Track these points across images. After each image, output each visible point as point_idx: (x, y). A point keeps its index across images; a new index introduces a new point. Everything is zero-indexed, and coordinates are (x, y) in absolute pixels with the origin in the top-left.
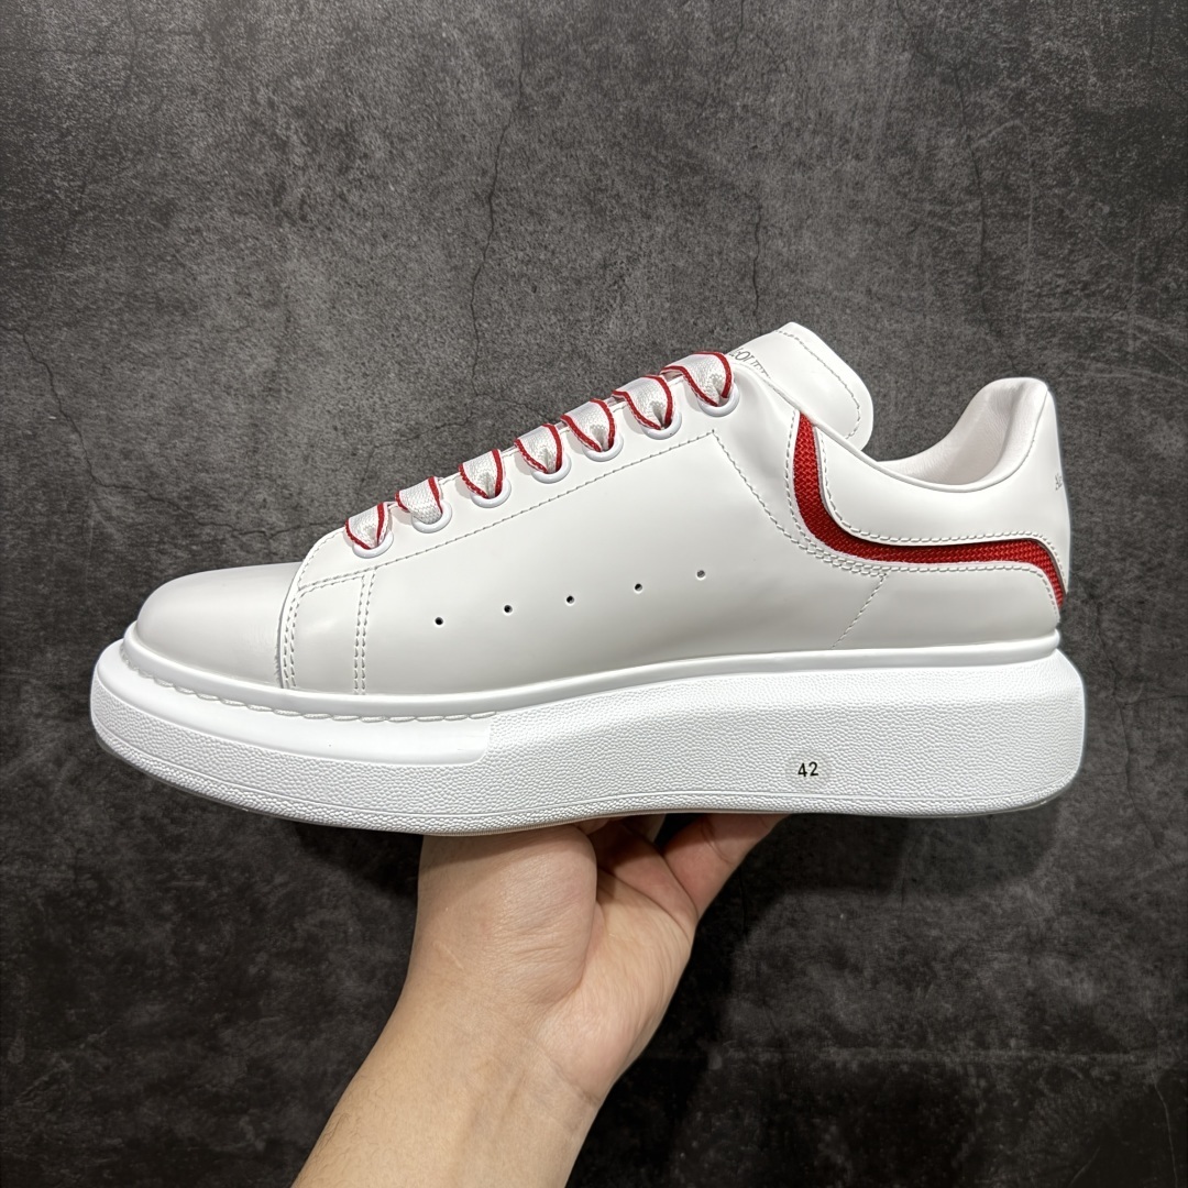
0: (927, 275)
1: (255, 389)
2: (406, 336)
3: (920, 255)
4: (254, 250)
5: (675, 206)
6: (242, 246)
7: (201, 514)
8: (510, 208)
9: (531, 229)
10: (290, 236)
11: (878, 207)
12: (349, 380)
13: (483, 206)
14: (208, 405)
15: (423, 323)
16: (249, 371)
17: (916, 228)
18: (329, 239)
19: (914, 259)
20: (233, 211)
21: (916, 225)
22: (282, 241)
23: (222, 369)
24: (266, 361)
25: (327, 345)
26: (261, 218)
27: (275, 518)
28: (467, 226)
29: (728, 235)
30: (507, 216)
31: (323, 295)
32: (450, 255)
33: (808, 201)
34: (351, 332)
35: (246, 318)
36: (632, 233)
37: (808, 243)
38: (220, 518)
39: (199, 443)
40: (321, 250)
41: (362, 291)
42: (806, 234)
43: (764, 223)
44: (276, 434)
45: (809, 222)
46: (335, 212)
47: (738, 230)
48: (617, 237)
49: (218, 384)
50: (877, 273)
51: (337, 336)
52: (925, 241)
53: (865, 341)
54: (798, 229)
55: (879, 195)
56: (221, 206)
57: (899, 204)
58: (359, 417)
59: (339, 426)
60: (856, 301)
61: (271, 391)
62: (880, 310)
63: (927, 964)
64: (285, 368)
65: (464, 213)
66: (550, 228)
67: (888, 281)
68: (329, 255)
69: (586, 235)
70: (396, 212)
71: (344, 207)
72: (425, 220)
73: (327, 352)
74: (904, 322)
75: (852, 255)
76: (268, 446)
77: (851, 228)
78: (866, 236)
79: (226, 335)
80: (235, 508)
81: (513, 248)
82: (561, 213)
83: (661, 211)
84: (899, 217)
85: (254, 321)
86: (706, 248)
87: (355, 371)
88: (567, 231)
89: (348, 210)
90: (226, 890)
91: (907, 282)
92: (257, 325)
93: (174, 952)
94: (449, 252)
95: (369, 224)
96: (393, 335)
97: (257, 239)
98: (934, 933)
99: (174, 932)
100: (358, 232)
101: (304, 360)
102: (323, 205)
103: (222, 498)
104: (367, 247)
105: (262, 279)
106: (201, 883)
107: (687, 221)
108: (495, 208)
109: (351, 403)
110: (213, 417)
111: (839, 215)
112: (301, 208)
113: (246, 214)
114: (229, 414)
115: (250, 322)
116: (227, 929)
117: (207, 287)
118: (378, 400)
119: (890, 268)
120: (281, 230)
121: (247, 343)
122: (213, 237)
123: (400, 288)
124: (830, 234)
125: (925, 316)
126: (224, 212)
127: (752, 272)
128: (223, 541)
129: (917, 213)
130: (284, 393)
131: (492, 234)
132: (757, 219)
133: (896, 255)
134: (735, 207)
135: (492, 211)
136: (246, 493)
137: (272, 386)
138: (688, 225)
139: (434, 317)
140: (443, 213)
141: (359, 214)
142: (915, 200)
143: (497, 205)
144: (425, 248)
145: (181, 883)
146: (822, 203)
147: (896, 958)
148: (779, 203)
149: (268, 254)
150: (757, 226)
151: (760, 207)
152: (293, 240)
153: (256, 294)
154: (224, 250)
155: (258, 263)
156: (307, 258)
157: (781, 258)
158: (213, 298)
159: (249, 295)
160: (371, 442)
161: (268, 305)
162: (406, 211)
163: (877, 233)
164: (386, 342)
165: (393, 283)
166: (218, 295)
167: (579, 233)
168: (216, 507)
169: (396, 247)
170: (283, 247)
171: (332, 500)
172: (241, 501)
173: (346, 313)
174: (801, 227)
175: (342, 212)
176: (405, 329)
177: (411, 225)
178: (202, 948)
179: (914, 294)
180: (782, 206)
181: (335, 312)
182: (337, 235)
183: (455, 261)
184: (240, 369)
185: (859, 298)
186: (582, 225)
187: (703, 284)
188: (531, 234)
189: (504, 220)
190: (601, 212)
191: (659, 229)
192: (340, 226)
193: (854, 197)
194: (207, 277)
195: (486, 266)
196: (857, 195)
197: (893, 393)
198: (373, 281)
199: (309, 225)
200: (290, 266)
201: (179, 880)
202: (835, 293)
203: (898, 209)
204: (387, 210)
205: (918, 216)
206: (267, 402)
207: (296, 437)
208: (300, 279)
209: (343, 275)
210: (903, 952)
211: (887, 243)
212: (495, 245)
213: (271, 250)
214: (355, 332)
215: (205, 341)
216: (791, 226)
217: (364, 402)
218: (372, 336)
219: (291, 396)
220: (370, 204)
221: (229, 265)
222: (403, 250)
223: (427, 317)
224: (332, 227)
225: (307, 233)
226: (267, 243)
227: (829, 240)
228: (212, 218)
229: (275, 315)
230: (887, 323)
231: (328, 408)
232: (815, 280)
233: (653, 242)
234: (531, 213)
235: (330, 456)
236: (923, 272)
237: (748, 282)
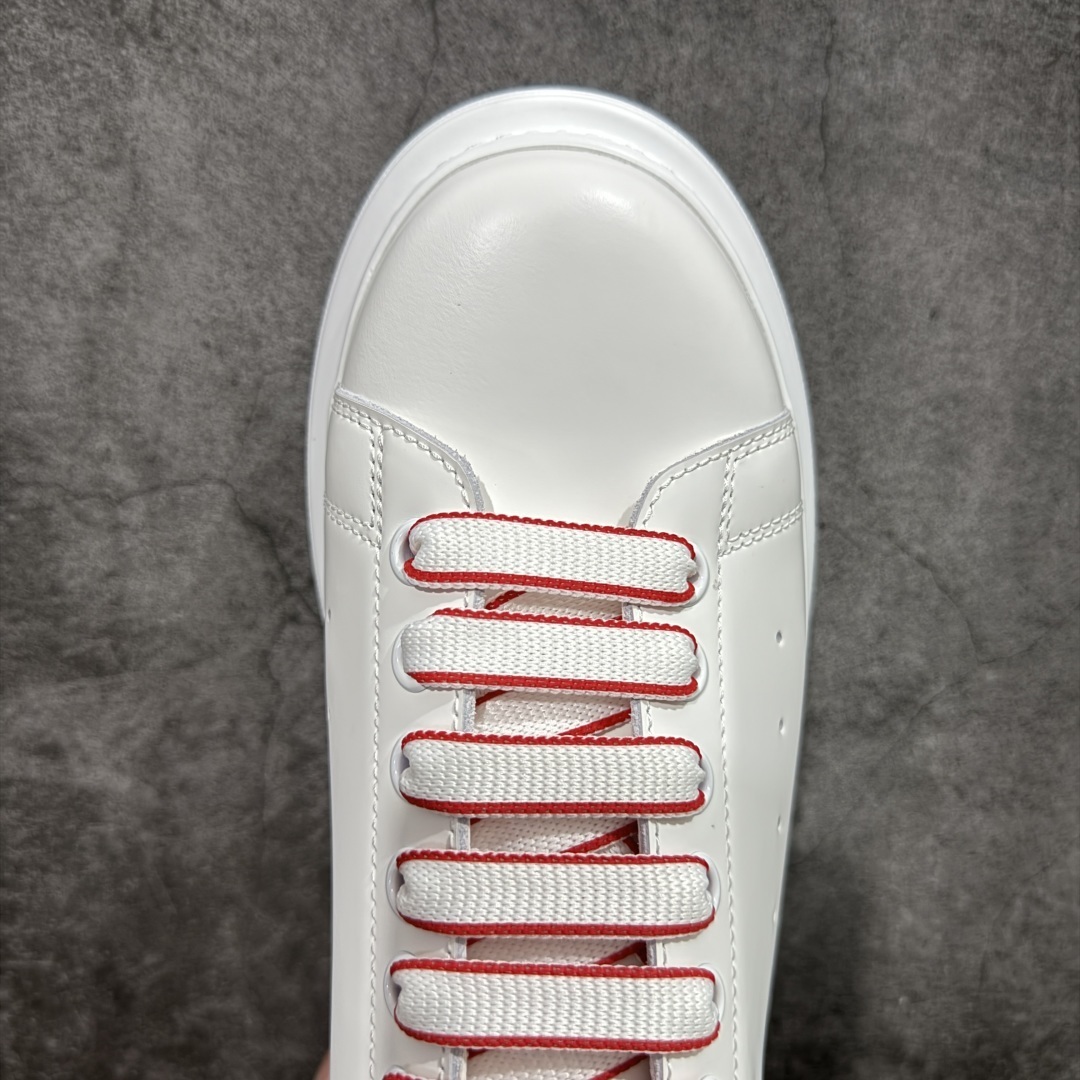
0: (1070, 128)
1: (90, 289)
2: (310, 209)
3: (1061, 98)
4: (84, 84)
5: (708, 17)
6: (66, 76)
7: (19, 470)
8: (463, 18)
9: (494, 47)
10: (137, 61)
11: (1005, 26)
12: (226, 275)
13: (424, 15)
14: (24, 314)
15: (334, 191)
16: (81, 262)
17: (1057, 58)
18: (195, 65)
19: (1051, 105)
20: (51, 24)
21: (1056, 53)
22: (125, 67)
23: (43, 261)
24: (104, 245)
25: (192, 222)
26: (93, 34)
27: (122, 475)
28: (399, 43)
29: (786, 61)
30: (459, 29)
31: (188, 150)
32: (373, 88)
33: (904, 15)
34: (226, 203)
35: (74, 185)
36: (645, 55)
37: (901, 76)
38: (45, 475)
39: (14, 368)
40: (184, 82)
41: (242, 141)
42: (900, 64)
43: (838, 46)
44: (121, 354)
45: (904, 46)
46: (202, 24)
47: (801, 54)
48: (621, 64)
49: (39, 282)
50: (999, 124)
51: (207, 210)
52: (1069, 78)
53: (979, 223)
54: (888, 55)
55: (1007, 7)
56: (33, 15)
57: (1035, 22)
58: (240, 328)
59: (212, 342)
60: (967, 164)
61: (112, 291)
62: (1000, 179)
63: (1007, 1054)
64: (133, 257)
65: (395, 24)
66: (522, 48)
67: (1013, 135)
68: (195, 89)
69: (577, 59)
70: (294, 24)
71: (216, 17)
72: (337, 35)
73: (194, 234)
74: (1033, 195)
75: (964, 96)
76: (111, 372)
77: (964, 56)
78: (985, 68)
79: (46, 210)
80: (65, 460)
81: (467, 78)
82: (539, 24)
83: (687, 24)
84: (1034, 40)
85: (86, 189)
86: (753, 81)
87: (235, 261)
88: (548, 51)
89: (223, 22)
90: (80, 971)
91: (1040, 138)
92: (91, 195)
93: (16, 1048)
94: (373, 84)
95: (253, 42)
96: (290, 209)
97: (89, 66)
98: (1020, 1017)
99: (14, 1023)
100: (237, 54)
101: (160, 245)
102: (185, 14)
103: (48, 447)
104: (251, 76)
105: (96, 125)
106: (46, 963)
107: (725, 39)
108: (442, 18)
109: (229, 308)
110: (31, 330)
111: (947, 37)
112: (153, 18)
113: (71, 28)
114: (54, 326)
115: (80, 190)
116: (84, 1021)
117: (18, 139)
118: (268, 305)
119: (1017, 118)
120: (124, 52)
121: (77, 221)
122: (23, 64)
123: (299, 138)
124: (933, 64)
125: (1063, 189)
126: (36, 27)
127: (820, 118)
128: (51, 508)
129: (1059, 35)
130: (131, 295)
131: (437, 56)
132: (828, 39)
133: (1027, 98)
134: (798, 20)
135: (436, 22)
136: (81, 440)
137: (113, 283)
138: (728, 46)
139: (349, 181)
140: (363, 25)
141: (238, 28)
142: (1058, 17)
143: (444, 13)
144: (336, 77)
145: (20, 963)
146: (923, 18)
147: (968, 1047)
148: (862, 16)
149: (106, 88)
150: (829, 50)
151: (833, 22)
152: (143, 68)
153: (89, 149)
154: (39, 82)
155: (90, 103)
156: (163, 92)
157: (861, 98)
158: (26, 155)
159: (79, 150)
160: (260, 365)
161: (107, 165)
162: (309, 23)
163: (1001, 65)
164: (279, 218)
165: (288, 130)
166: (33, 150)
167: (566, 56)
168: (40, 460)
169: (295, 75)
170: (127, 78)
171: (204, 449)
172: (73, 451)
173: (220, 175)
174: (891, 53)
175: (213, 24)
176: (306, 197)
177: (318, 44)
178: (51, 1043)
179: (1049, 156)
180: (865, 22)
181: (203, 174)
182: (206, 59)
183: (380, 97)
184: (69, 261)
185: (972, 160)
186: (570, 42)
187: (748, 133)
188: (494, 57)
189: (455, 36)
190: (600, 23)
191: (685, 51)
192: (210, 46)
193: (971, 10)
194: (17, 123)
195: (428, 104)
196: (974, 7)
197: (1014, 300)
198: (260, 127)
199: (165, 43)
200: (137, 105)
201: (15, 957)
202: (939, 152)
203: (1033, 29)
204: (280, 20)
205: (1061, 41)
206: (107, 308)
207: (151, 358)
208: (152, 126)
209: (216, 119)
210: (978, 1042)
211: (1015, 80)
212: (440, 71)
213: (110, 82)
214: (234, 204)
215: (17, 220)
216: (878, 51)
217: (249, 307)
218: (258, 208)
219: (143, 299)
220: (255, 12)
221: (48, 105)
222: (303, 81)
223: (340, 180)
224: (199, 46)
225: (160, 56)
226: (103, 71)
227: (932, 74)
228: (21, 33)
229: (117, 179)
230: (1009, 198)
231: (195, 314)
232: (911, 130)
233: (676, 71)
234: (495, 24)
235: (199, 385)
236: (1064, 124)
237: (814, 132)
